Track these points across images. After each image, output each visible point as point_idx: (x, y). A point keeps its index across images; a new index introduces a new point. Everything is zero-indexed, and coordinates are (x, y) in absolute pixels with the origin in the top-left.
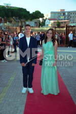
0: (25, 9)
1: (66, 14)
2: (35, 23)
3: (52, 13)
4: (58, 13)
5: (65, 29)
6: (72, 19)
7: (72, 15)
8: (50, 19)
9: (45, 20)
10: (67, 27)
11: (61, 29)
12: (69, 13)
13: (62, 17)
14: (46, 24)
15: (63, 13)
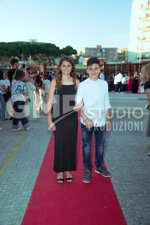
0: (54, 46)
1: (104, 50)
3: (87, 49)
6: (110, 57)
8: (85, 57)
9: (79, 57)
10: (105, 65)
12: (106, 49)
14: (80, 62)
15: (100, 49)
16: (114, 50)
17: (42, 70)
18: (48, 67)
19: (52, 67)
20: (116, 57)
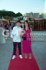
0: (13, 12)
1: (33, 14)
2: (18, 18)
3: (26, 14)
4: (30, 14)
5: (33, 21)
6: (36, 17)
7: (36, 15)
8: (25, 17)
9: (23, 17)
10: (34, 20)
11: (31, 22)
12: (35, 14)
13: (31, 16)
14: (24, 19)
15: (32, 14)
16: (38, 14)
17: (8, 23)
18: (11, 21)
19: (12, 21)
20: (39, 17)
